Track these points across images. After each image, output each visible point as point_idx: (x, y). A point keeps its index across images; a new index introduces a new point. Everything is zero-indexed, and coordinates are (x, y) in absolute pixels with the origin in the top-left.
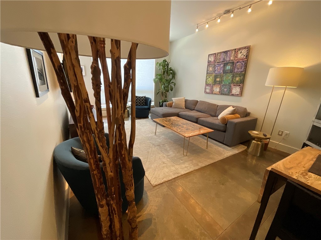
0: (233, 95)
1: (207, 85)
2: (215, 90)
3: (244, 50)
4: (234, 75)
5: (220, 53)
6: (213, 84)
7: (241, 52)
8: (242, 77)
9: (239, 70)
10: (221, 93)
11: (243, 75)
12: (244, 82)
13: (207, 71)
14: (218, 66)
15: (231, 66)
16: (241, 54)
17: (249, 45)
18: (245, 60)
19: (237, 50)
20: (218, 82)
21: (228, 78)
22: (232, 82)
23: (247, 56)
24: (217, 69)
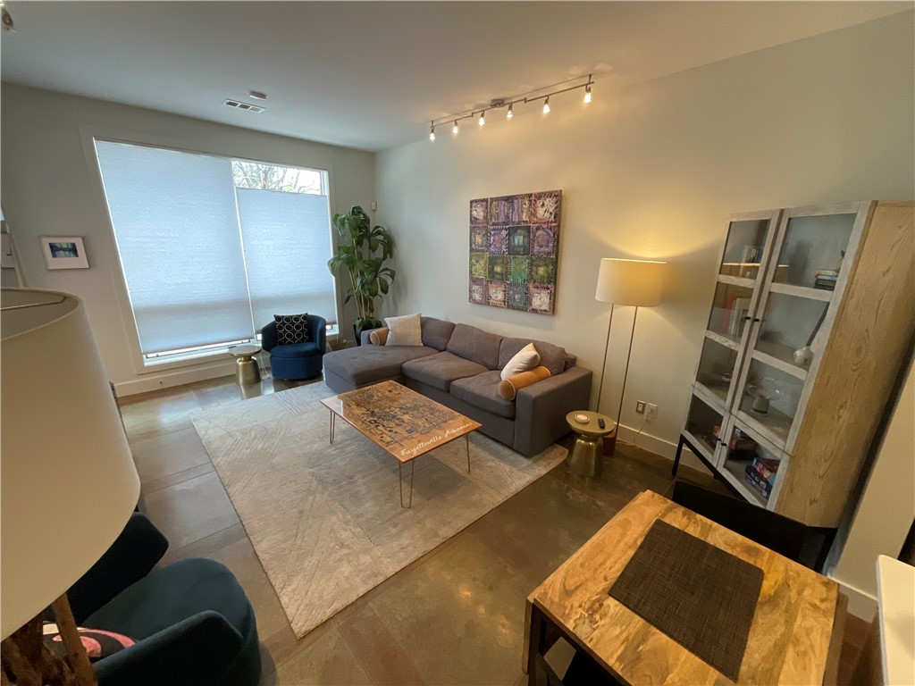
0: (535, 311)
1: (474, 281)
2: (493, 297)
3: (550, 199)
4: (533, 261)
5: (497, 199)
6: (488, 279)
7: (543, 205)
8: (551, 267)
9: (543, 249)
10: (509, 304)
11: (554, 261)
12: (556, 279)
13: (471, 245)
14: (494, 235)
15: (524, 237)
16: (544, 209)
17: (558, 189)
18: (554, 224)
19: (533, 198)
20: (498, 277)
21: (520, 267)
22: (531, 278)
23: (558, 216)
24: (494, 241)
